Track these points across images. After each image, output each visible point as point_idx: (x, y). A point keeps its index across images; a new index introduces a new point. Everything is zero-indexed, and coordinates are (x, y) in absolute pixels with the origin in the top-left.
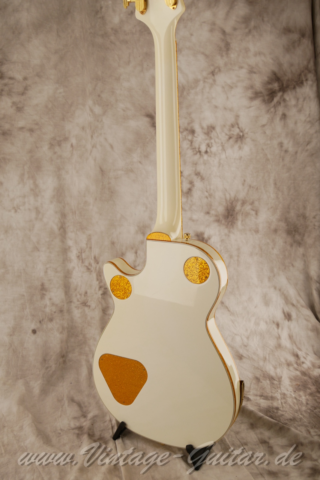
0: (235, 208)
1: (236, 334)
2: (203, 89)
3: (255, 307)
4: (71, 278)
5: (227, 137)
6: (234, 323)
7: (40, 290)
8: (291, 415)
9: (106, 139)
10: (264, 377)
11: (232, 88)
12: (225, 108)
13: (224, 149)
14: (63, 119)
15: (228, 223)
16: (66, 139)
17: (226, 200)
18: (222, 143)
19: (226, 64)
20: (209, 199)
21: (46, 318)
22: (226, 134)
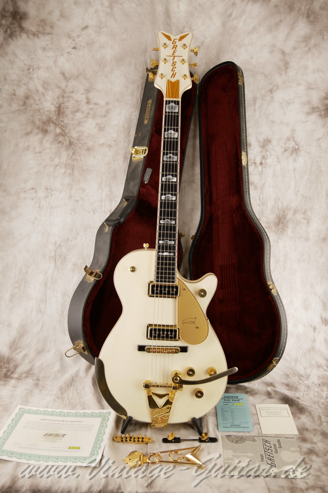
0: (286, 216)
2: (261, 106)
5: (283, 150)
11: (289, 103)
12: (282, 123)
17: (278, 208)
18: (277, 155)
19: (284, 82)
20: (261, 207)
22: (282, 147)
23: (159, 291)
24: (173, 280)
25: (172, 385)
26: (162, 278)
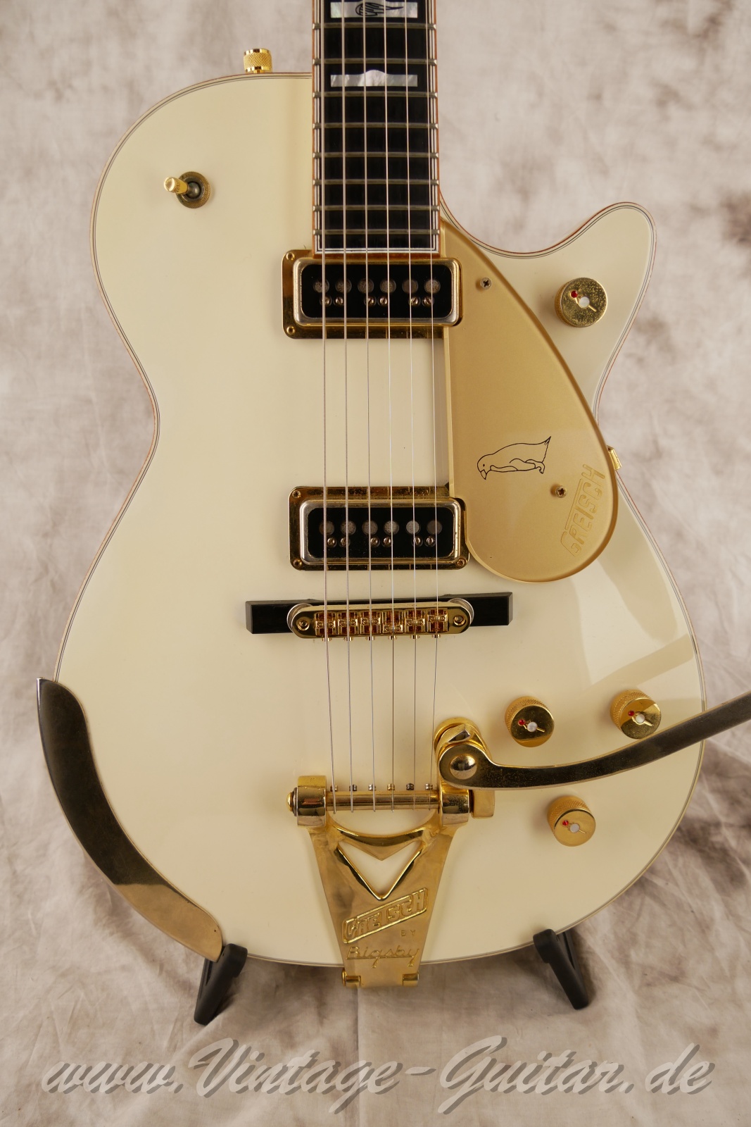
23: (344, 301)
24: (421, 231)
25: (438, 791)
26: (356, 219)
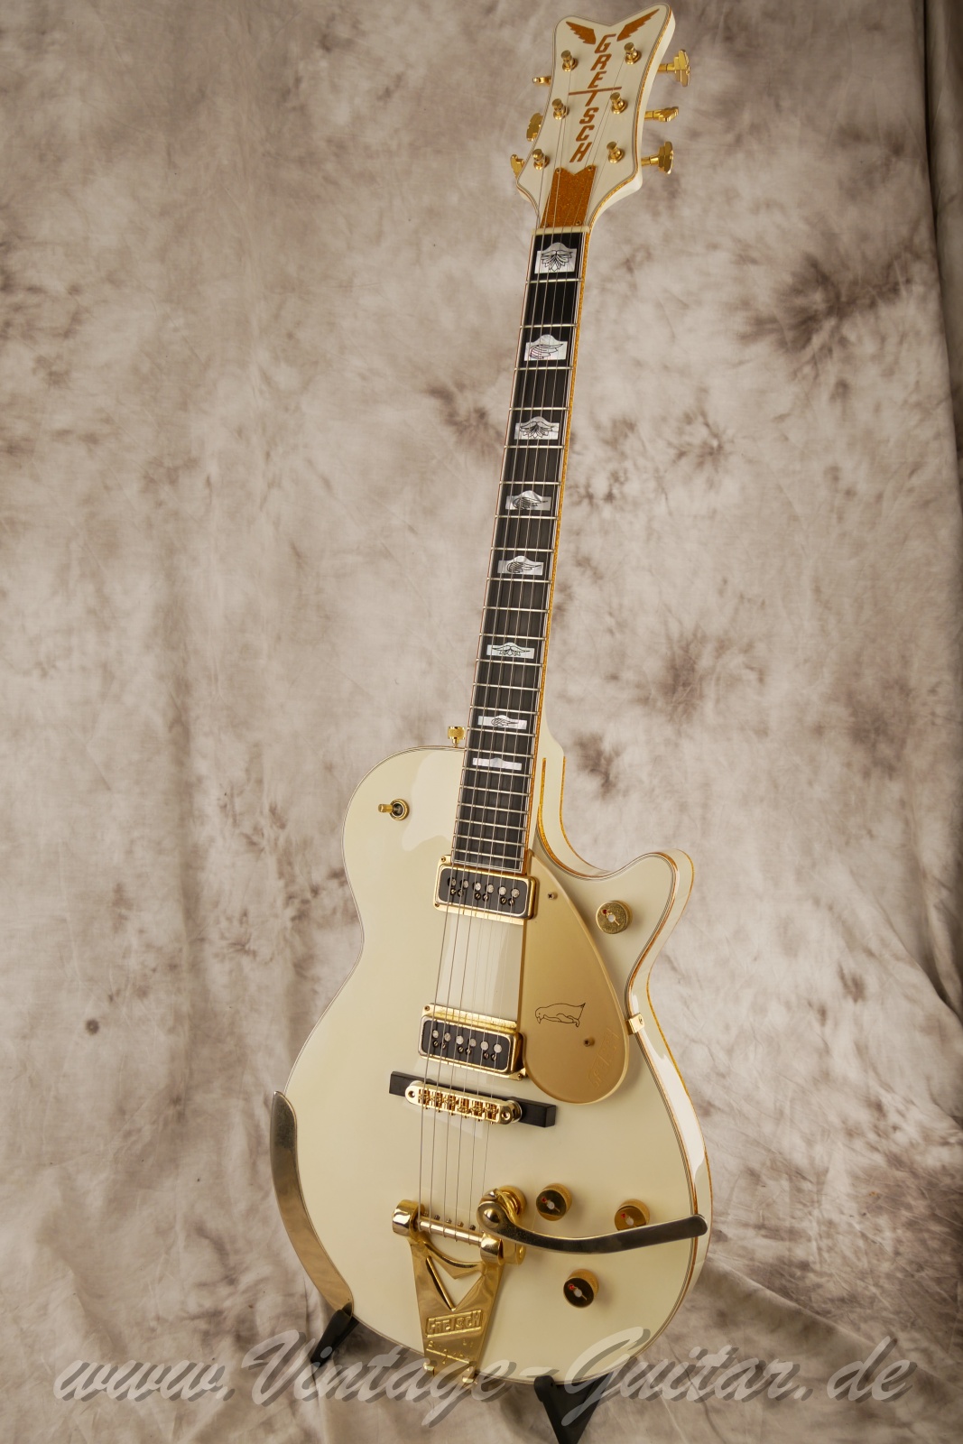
0: (695, 663)
1: (693, 1041)
2: (598, 312)
3: (755, 959)
4: (203, 869)
5: (673, 452)
6: (688, 1008)
7: (110, 905)
8: (844, 1285)
9: (310, 462)
10: (772, 1168)
11: (685, 306)
12: (666, 368)
13: (662, 489)
14: (184, 406)
15: (675, 708)
16: (192, 463)
17: (669, 638)
18: (657, 470)
19: (667, 238)
20: (618, 636)
21: (129, 986)
22: (670, 444)
